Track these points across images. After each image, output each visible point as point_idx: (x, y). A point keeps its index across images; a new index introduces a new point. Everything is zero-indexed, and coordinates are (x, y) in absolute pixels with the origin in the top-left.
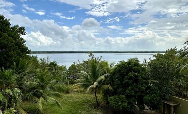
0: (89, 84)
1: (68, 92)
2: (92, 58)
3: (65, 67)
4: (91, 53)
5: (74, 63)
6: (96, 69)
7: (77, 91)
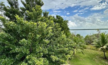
0: (100, 46)
1: (85, 48)
2: (99, 33)
3: (83, 37)
4: (98, 30)
5: (88, 35)
6: (104, 39)
7: (90, 49)
